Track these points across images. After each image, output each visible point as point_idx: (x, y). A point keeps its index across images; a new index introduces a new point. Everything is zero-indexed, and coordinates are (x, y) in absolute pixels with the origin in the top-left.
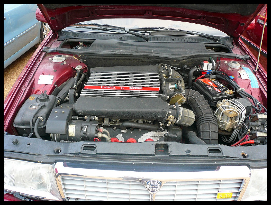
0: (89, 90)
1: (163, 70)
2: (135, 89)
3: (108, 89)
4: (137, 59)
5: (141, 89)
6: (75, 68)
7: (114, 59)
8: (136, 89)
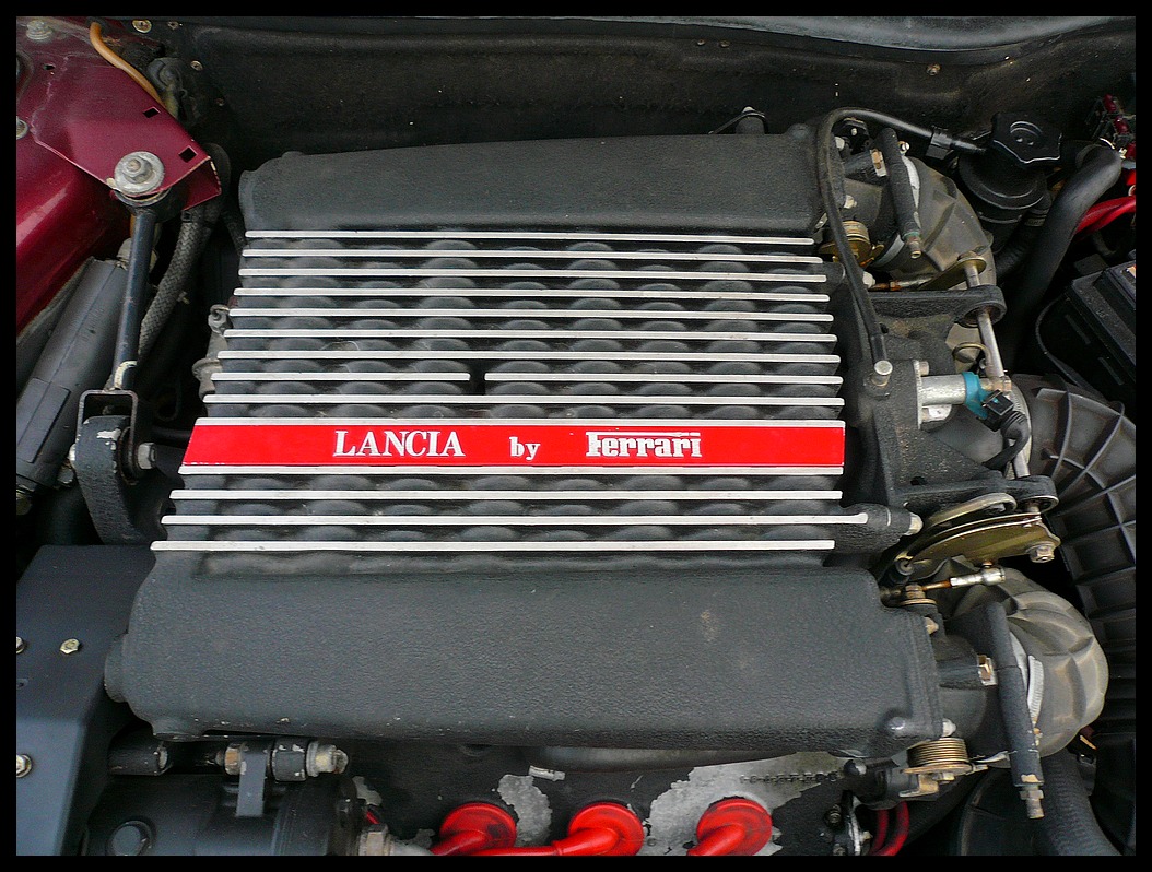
0: (229, 481)
1: (848, 182)
2: (633, 459)
3: (396, 459)
4: (625, 53)
5: (687, 459)
6: (110, 182)
7: (432, 53)
8: (642, 453)
